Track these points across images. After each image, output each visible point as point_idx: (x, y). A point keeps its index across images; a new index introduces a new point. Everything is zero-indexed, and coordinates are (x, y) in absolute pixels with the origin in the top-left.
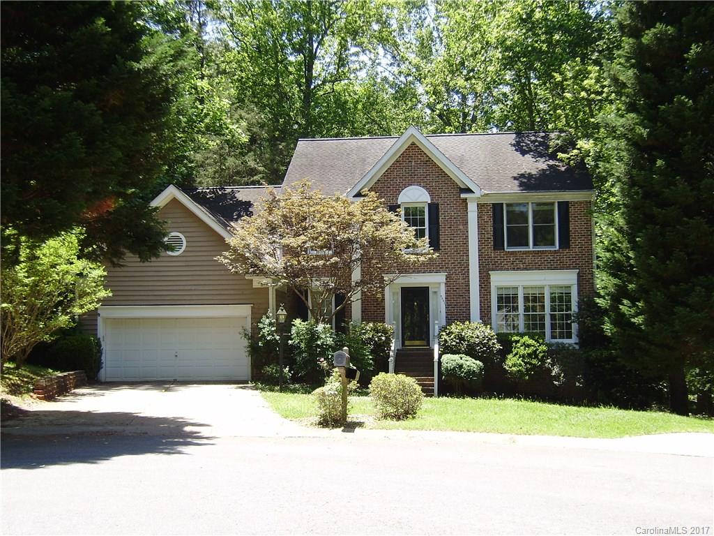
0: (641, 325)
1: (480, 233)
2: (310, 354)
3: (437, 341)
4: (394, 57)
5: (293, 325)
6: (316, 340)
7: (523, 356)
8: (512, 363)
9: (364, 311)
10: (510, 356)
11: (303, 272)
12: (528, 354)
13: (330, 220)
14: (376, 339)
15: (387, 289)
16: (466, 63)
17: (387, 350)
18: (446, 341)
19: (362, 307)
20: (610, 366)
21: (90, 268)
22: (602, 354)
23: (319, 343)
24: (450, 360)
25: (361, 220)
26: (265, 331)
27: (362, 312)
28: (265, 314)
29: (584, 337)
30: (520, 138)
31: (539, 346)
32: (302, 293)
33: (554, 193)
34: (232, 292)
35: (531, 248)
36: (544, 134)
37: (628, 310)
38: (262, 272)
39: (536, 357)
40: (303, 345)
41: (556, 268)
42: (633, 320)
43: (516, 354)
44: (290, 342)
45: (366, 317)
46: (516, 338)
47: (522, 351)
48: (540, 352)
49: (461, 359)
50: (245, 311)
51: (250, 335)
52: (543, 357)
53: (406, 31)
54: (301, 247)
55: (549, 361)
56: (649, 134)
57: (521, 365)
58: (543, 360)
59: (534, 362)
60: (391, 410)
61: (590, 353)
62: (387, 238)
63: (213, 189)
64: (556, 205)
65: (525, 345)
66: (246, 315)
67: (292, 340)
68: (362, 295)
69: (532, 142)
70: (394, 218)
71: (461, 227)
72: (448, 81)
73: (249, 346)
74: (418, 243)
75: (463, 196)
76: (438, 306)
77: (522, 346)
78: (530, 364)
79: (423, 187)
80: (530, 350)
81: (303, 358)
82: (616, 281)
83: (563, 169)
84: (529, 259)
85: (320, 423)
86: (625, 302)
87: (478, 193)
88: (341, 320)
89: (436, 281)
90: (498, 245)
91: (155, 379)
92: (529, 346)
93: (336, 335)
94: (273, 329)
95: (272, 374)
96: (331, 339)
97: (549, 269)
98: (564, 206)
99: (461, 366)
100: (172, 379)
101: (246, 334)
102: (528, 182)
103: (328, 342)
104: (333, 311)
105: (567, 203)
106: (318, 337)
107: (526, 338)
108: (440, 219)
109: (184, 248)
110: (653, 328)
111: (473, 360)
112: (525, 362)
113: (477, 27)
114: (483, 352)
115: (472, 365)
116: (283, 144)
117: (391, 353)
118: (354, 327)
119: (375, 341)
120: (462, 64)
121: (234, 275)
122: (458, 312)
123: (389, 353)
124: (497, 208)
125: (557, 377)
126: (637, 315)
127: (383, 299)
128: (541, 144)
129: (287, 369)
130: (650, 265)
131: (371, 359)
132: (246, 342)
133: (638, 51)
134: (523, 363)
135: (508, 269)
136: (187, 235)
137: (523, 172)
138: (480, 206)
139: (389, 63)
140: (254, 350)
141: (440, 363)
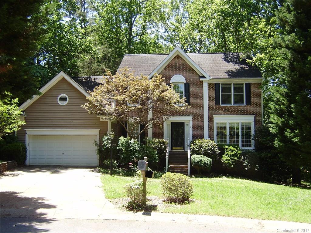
0: (297, 142)
1: (209, 97)
2: (127, 154)
3: (189, 148)
4: (166, 29)
5: (120, 139)
6: (130, 147)
7: (230, 156)
8: (225, 159)
9: (154, 133)
10: (224, 156)
11: (124, 113)
12: (232, 155)
13: (138, 88)
14: (160, 147)
15: (164, 123)
16: (199, 25)
17: (165, 152)
18: (193, 148)
19: (153, 131)
20: (271, 161)
21: (14, 110)
22: (267, 155)
23: (132, 148)
24: (196, 158)
25: (153, 88)
26: (105, 143)
27: (153, 133)
28: (106, 134)
29: (258, 147)
30: (226, 56)
31: (237, 151)
32: (123, 124)
33: (244, 79)
34: (90, 123)
35: (233, 104)
36: (236, 54)
37: (289, 135)
38: (104, 113)
39: (237, 156)
40: (123, 150)
41: (244, 114)
42: (293, 139)
43: (227, 155)
44: (118, 148)
45: (155, 136)
46: (227, 147)
47: (230, 153)
48: (238, 154)
49: (201, 157)
50: (96, 132)
51: (98, 144)
52: (239, 156)
53: (171, 17)
54: (124, 101)
55: (242, 158)
56: (303, 44)
57: (229, 160)
58: (239, 158)
59: (236, 158)
60: (173, 196)
61: (261, 154)
62: (166, 97)
63: (86, 77)
64: (245, 84)
65: (231, 150)
66: (96, 134)
67: (119, 147)
68: (153, 126)
69: (231, 57)
70: (169, 89)
71: (200, 94)
72: (191, 33)
73: (98, 150)
74: (180, 101)
75: (201, 79)
76: (189, 131)
77: (229, 151)
78: (234, 159)
79: (182, 75)
80: (233, 153)
81: (124, 156)
82: (283, 120)
83: (247, 68)
84: (232, 110)
85: (128, 207)
86: (288, 130)
87: (208, 78)
88: (143, 137)
89: (188, 119)
90: (217, 103)
91: (53, 165)
92: (233, 151)
93: (140, 145)
94: (109, 141)
95: (108, 164)
96: (138, 147)
97: (241, 114)
98: (248, 85)
99: (201, 161)
100: (61, 165)
101: (96, 144)
102: (231, 74)
103: (136, 148)
104: (139, 133)
105: (250, 84)
106: (131, 146)
107: (231, 147)
108: (190, 91)
109: (67, 102)
110: (304, 144)
111: (207, 158)
112: (231, 159)
113: (205, 9)
114: (212, 154)
115: (207, 160)
116: (118, 59)
117: (167, 154)
118: (149, 141)
119: (159, 148)
120: (198, 25)
121: (90, 115)
122: (198, 134)
123: (166, 154)
124: (217, 85)
125: (246, 166)
126: (294, 137)
127: (163, 128)
128: (236, 58)
129: (116, 162)
130: (303, 111)
131: (157, 157)
132: (96, 148)
133: (295, 3)
134: (230, 159)
135: (222, 114)
136: (69, 95)
137: (228, 70)
138: (209, 85)
139: (164, 31)
140: (100, 151)
141: (191, 159)
